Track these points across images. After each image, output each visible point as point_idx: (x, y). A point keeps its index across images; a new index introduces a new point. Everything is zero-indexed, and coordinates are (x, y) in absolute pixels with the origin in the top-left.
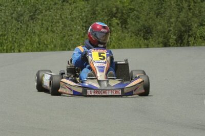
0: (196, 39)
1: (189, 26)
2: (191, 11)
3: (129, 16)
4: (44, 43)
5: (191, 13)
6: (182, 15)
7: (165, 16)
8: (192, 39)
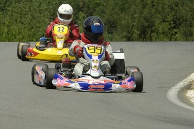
0: (159, 34)
1: (152, 22)
2: (155, 7)
3: (94, 10)
4: (13, 33)
5: (154, 9)
6: (146, 11)
7: (129, 11)
8: (154, 35)
